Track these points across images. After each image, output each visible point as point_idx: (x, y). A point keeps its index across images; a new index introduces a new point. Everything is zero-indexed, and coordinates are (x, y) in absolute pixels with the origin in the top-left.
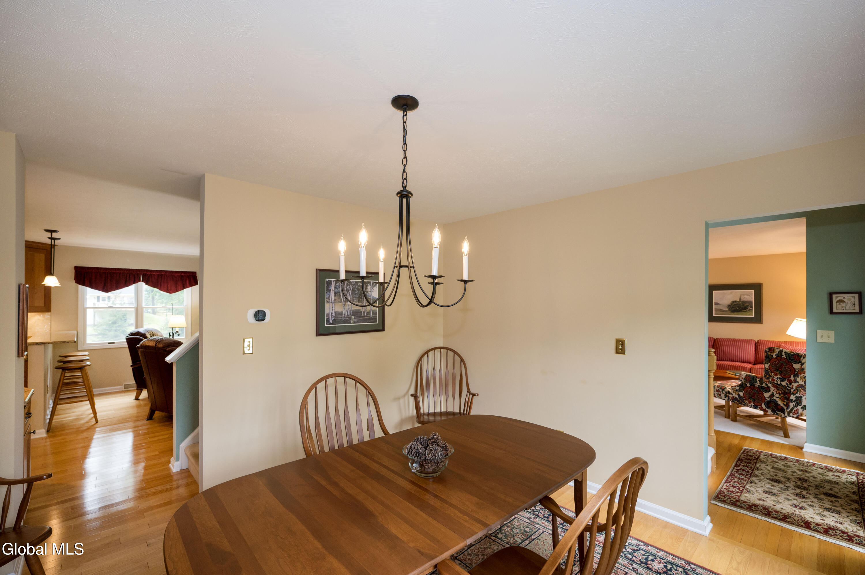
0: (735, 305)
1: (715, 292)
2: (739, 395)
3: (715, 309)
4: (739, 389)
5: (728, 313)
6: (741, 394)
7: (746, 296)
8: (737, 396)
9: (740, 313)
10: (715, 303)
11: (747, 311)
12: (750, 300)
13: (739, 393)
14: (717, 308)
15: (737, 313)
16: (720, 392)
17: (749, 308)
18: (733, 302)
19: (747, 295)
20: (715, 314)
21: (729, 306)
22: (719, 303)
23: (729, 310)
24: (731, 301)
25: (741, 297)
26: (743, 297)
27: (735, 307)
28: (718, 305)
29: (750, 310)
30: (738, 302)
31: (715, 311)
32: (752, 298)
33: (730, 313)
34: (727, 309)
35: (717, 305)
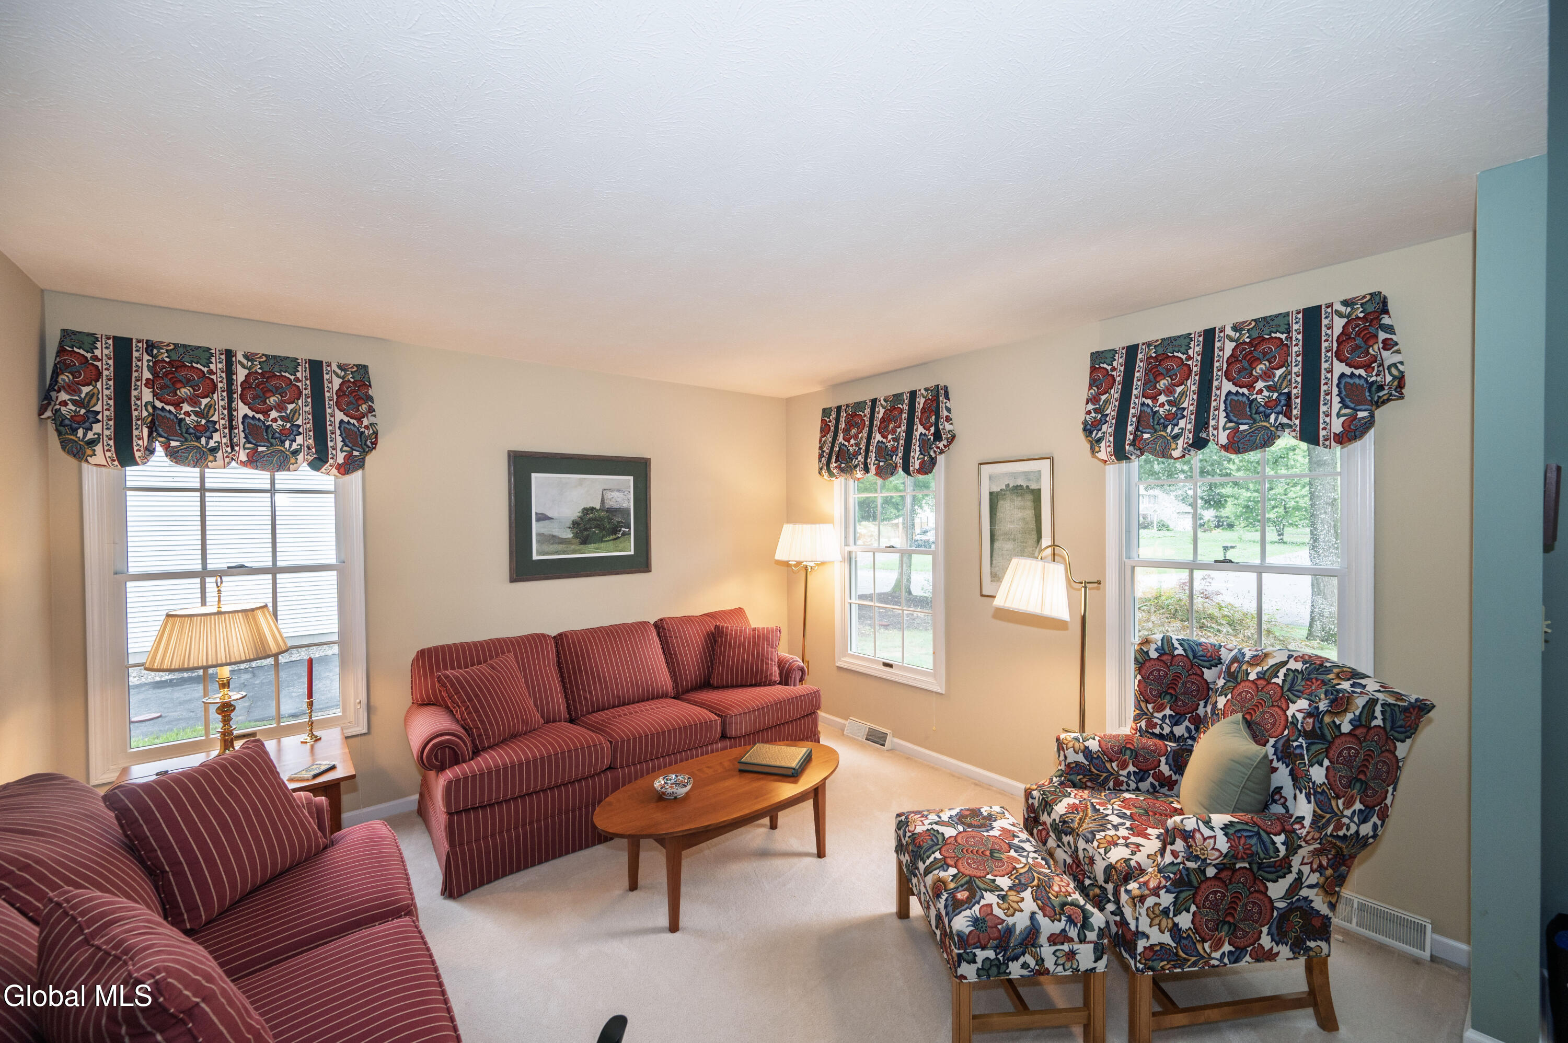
0: (589, 520)
1: (535, 477)
2: (1175, 930)
3: (538, 534)
4: (1175, 903)
5: (573, 547)
6: (1185, 921)
7: (615, 494)
8: (1166, 938)
9: (602, 545)
10: (536, 514)
11: (618, 538)
12: (625, 505)
13: (1176, 920)
14: (542, 531)
15: (596, 545)
16: (1072, 940)
17: (623, 529)
18: (587, 511)
19: (619, 491)
20: (539, 553)
21: (575, 524)
22: (549, 514)
23: (576, 536)
24: (580, 510)
25: (605, 497)
26: (609, 495)
27: (591, 528)
28: (547, 522)
29: (624, 534)
30: (597, 510)
31: (538, 541)
32: (629, 500)
33: (578, 548)
34: (569, 535)
35: (542, 523)
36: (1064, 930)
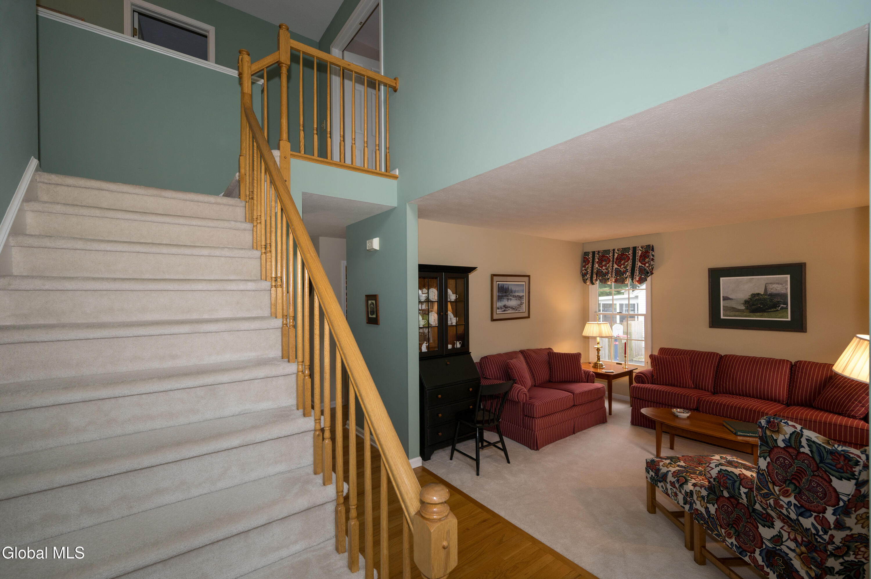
0: (756, 300)
1: (722, 280)
3: (723, 307)
4: (708, 496)
5: (745, 314)
6: (712, 509)
7: (775, 286)
8: (703, 510)
9: (765, 314)
10: (723, 297)
11: (778, 310)
12: (783, 291)
13: (708, 505)
14: (726, 305)
15: (761, 314)
16: (677, 489)
17: (782, 305)
18: (753, 295)
19: (778, 284)
20: (724, 316)
21: (746, 302)
22: (730, 297)
23: (747, 308)
24: (750, 294)
25: (768, 288)
26: (770, 286)
27: (757, 304)
28: (729, 301)
29: (782, 308)
30: (761, 295)
31: (723, 310)
32: (787, 289)
33: (748, 314)
34: (743, 308)
35: (726, 301)
36: (674, 482)
